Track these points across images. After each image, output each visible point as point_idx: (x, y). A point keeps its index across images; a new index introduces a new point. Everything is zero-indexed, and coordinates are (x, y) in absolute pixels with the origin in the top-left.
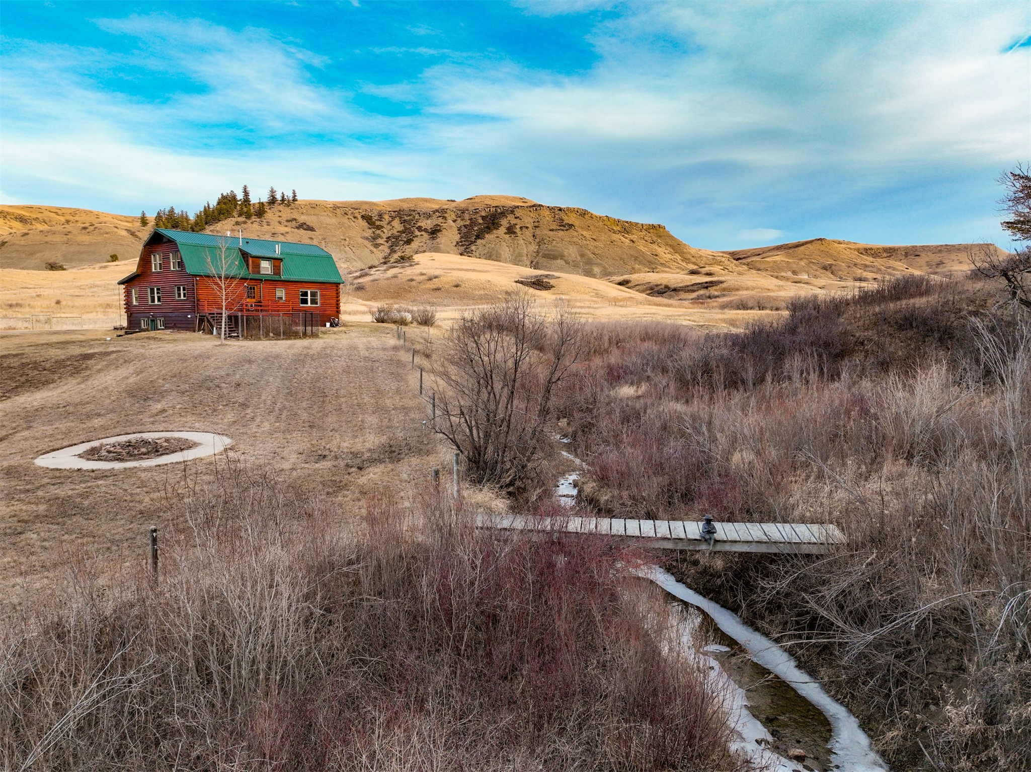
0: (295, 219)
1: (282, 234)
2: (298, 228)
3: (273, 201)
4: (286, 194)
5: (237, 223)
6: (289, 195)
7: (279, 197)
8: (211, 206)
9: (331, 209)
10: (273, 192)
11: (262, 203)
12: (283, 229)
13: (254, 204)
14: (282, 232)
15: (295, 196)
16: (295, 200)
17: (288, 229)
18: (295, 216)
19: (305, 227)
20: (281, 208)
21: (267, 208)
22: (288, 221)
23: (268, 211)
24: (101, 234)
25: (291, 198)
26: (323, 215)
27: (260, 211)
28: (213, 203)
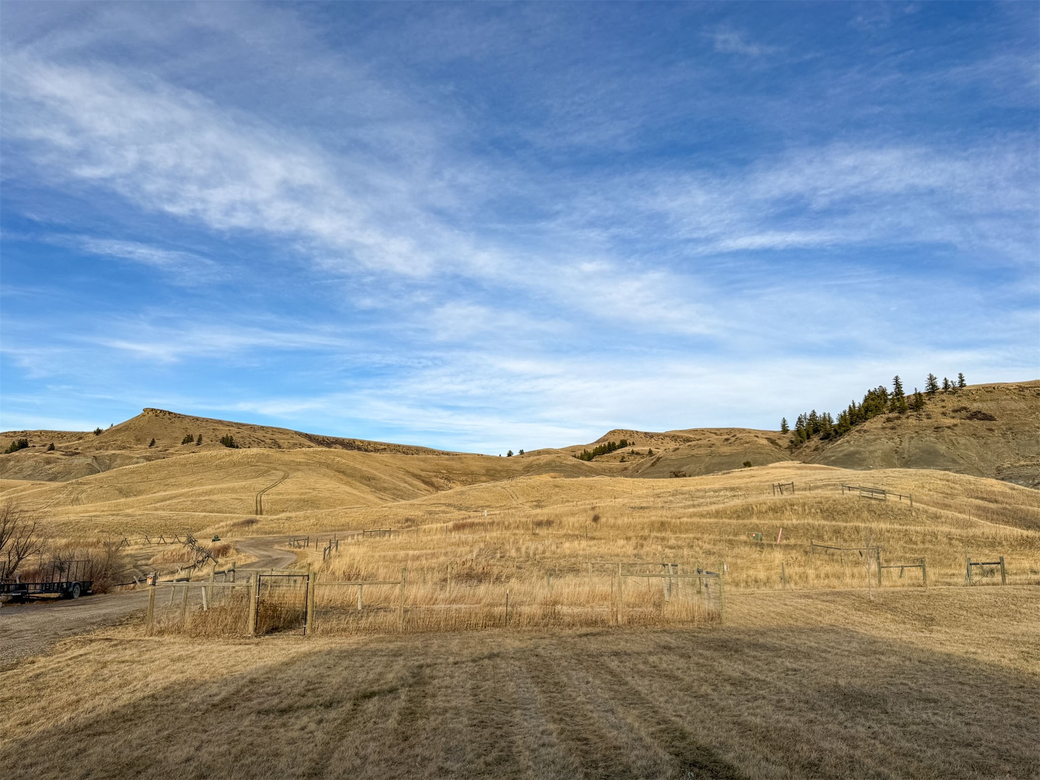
0: (965, 408)
1: (949, 427)
2: (970, 418)
3: (933, 389)
4: (950, 380)
5: (889, 420)
6: (954, 379)
7: (940, 384)
8: (857, 405)
9: (1016, 391)
10: (931, 378)
11: (919, 394)
12: (948, 421)
13: (909, 397)
14: (948, 425)
15: (963, 380)
16: (962, 385)
17: (957, 421)
18: (965, 403)
19: (980, 416)
20: (944, 397)
21: (925, 399)
22: (955, 411)
23: (928, 402)
24: (742, 444)
25: (957, 385)
26: (1005, 400)
27: (918, 402)
28: (859, 401)
